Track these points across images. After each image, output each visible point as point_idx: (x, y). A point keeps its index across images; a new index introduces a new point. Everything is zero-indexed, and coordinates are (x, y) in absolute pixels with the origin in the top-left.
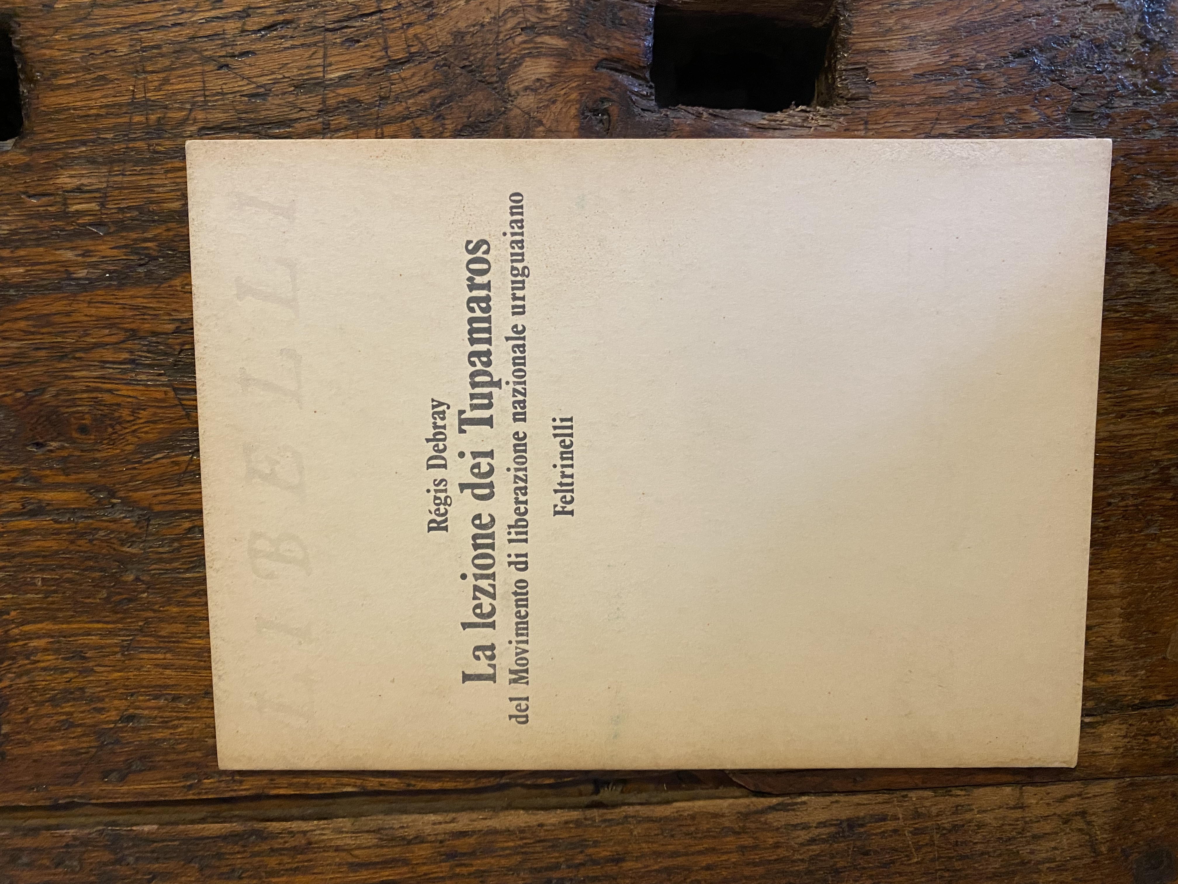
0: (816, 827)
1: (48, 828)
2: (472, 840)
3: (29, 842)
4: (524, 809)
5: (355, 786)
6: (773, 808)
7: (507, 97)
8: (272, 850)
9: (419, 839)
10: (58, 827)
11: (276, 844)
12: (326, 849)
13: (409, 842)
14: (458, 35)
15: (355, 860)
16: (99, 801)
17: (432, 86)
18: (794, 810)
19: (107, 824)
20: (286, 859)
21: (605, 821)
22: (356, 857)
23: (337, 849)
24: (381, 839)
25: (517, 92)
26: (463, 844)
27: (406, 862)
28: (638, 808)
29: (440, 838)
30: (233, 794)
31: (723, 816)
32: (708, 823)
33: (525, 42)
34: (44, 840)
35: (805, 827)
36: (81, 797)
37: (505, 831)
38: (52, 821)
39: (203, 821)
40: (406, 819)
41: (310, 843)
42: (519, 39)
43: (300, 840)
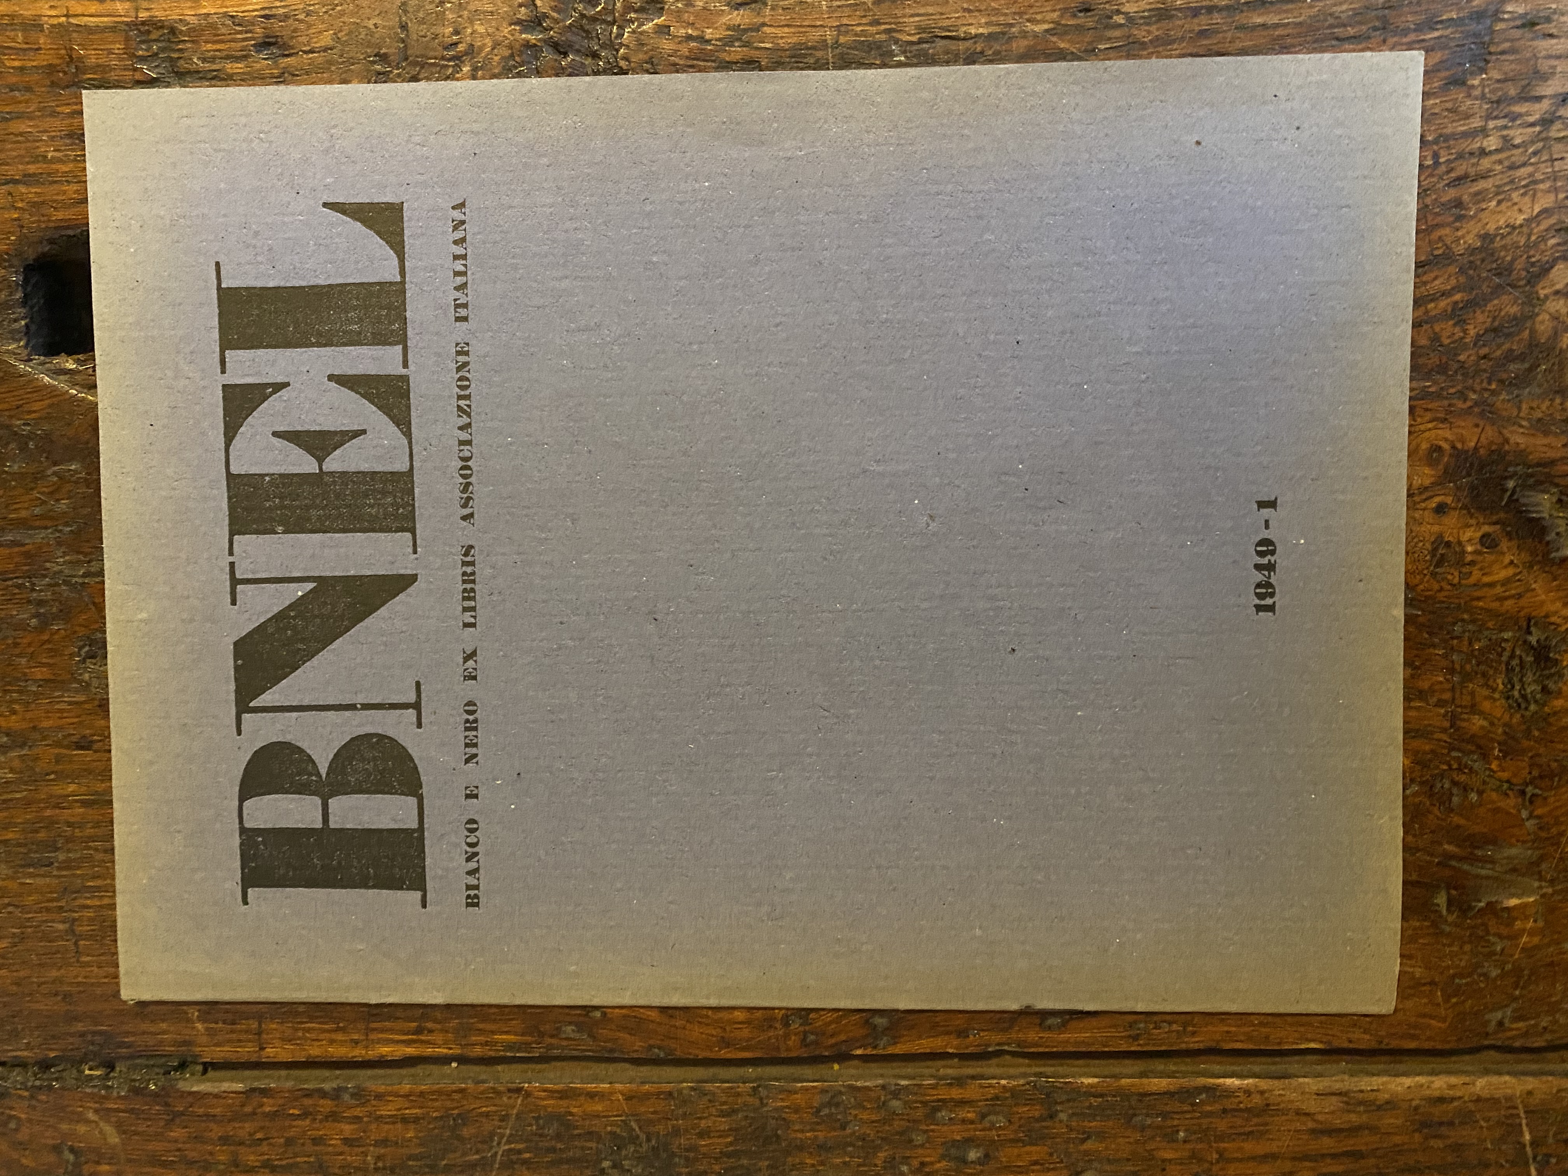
1: (973, 1077)
2: (1450, 1108)
3: (956, 1093)
4: (1510, 1073)
5: (1321, 1042)
7: (1533, 301)
8: (1225, 1111)
9: (1391, 1105)
10: (982, 1077)
11: (1230, 1104)
12: (1285, 1112)
13: (1379, 1108)
14: (1486, 237)
15: (1316, 1126)
16: (1035, 1050)
17: (1456, 289)
19: (1042, 1076)
20: (1239, 1122)
22: (1321, 1123)
23: (1299, 1113)
25: (1547, 297)
26: (1437, 1111)
27: (1373, 1129)
29: (1414, 1104)
30: (1184, 1046)
33: (1559, 244)
34: (972, 1091)
36: (1012, 1045)
37: (1489, 1099)
38: (970, 1071)
39: (1148, 1075)
40: (1376, 1081)
41: (1268, 1105)
42: (1552, 242)
43: (1257, 1100)
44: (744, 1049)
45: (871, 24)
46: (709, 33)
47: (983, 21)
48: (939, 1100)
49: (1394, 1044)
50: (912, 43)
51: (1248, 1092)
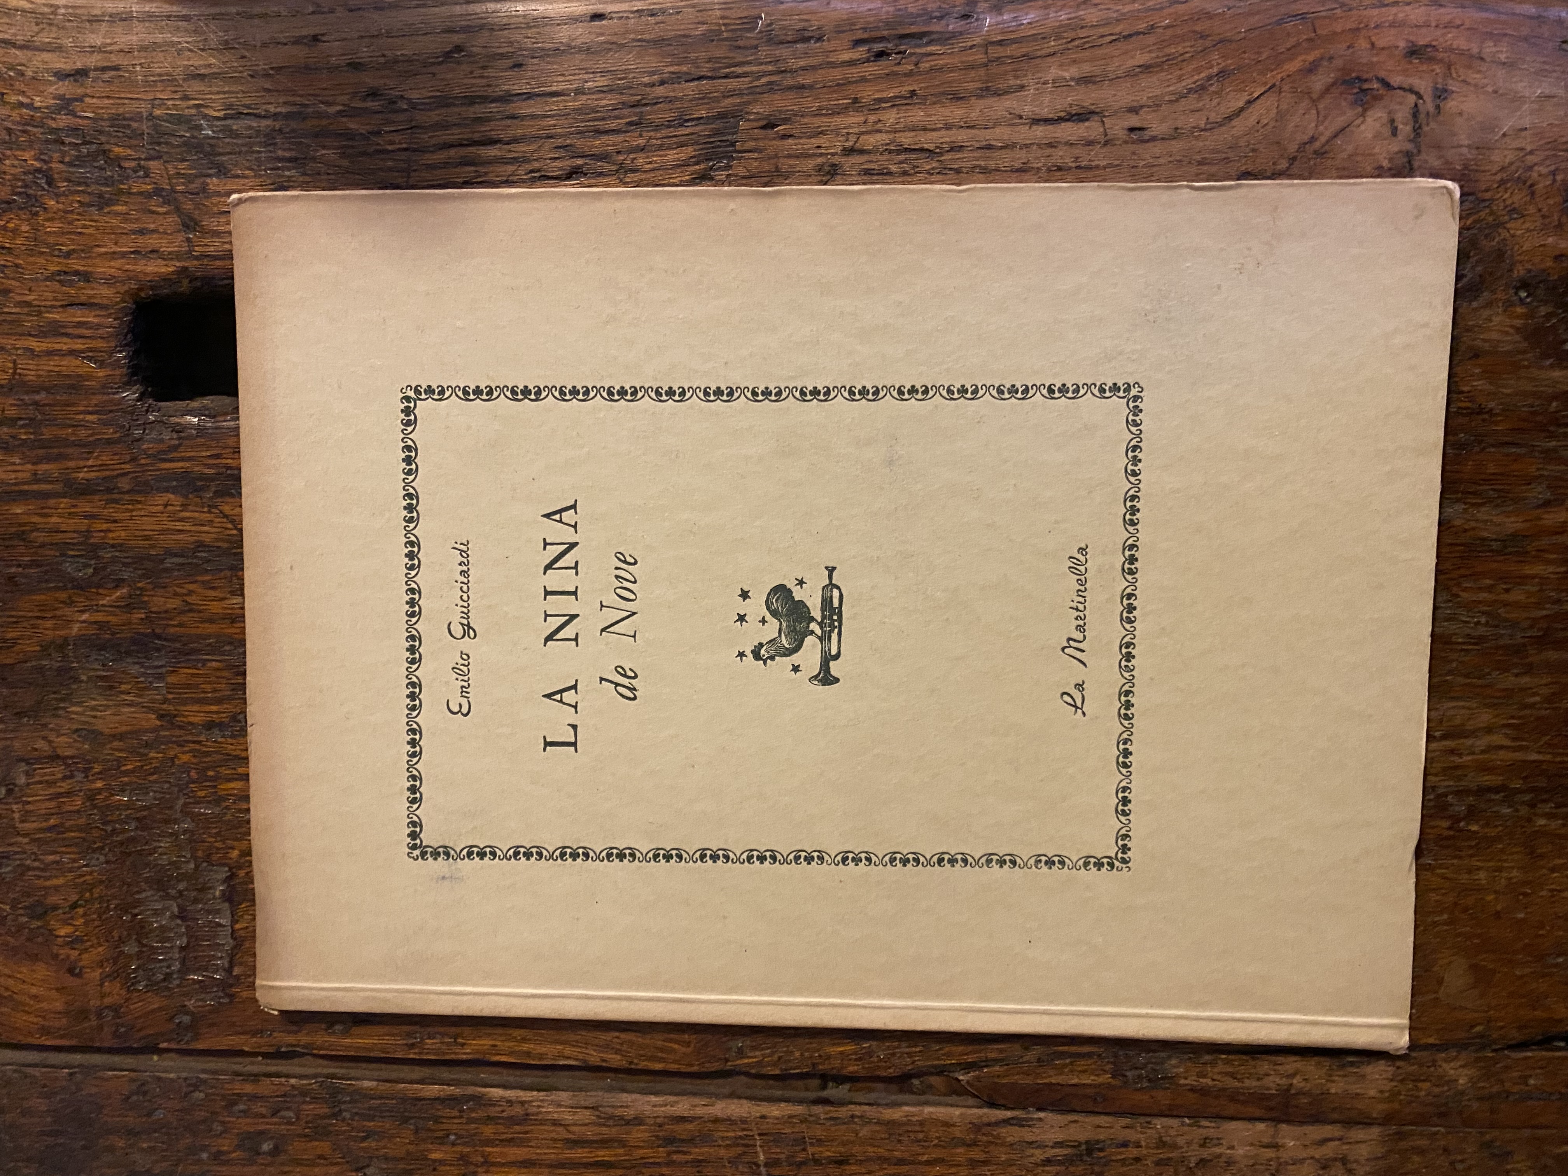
0: (1052, 1147)
1: (269, 1075)
2: (690, 1127)
3: (249, 1088)
4: (746, 1098)
5: (576, 1060)
6: (1007, 1122)
8: (489, 1118)
9: (638, 1121)
10: (278, 1075)
11: (493, 1111)
12: (543, 1122)
13: (628, 1123)
15: (571, 1136)
16: (321, 1052)
18: (1029, 1126)
19: (327, 1076)
20: (501, 1129)
21: (832, 1118)
22: (573, 1133)
23: (555, 1123)
24: (599, 1117)
26: (681, 1129)
27: (623, 1143)
28: (866, 1108)
29: (659, 1121)
30: (453, 1057)
31: (953, 1125)
32: (937, 1132)
34: (265, 1087)
35: (1042, 1146)
36: (304, 1047)
37: (726, 1120)
38: (273, 1069)
39: (421, 1082)
40: (625, 1097)
41: (527, 1115)
43: (518, 1110)
44: (62, 1037)
45: (181, 99)
46: (38, 101)
47: (281, 100)
48: (234, 1094)
49: (644, 1064)
50: (218, 119)
51: (510, 1102)
